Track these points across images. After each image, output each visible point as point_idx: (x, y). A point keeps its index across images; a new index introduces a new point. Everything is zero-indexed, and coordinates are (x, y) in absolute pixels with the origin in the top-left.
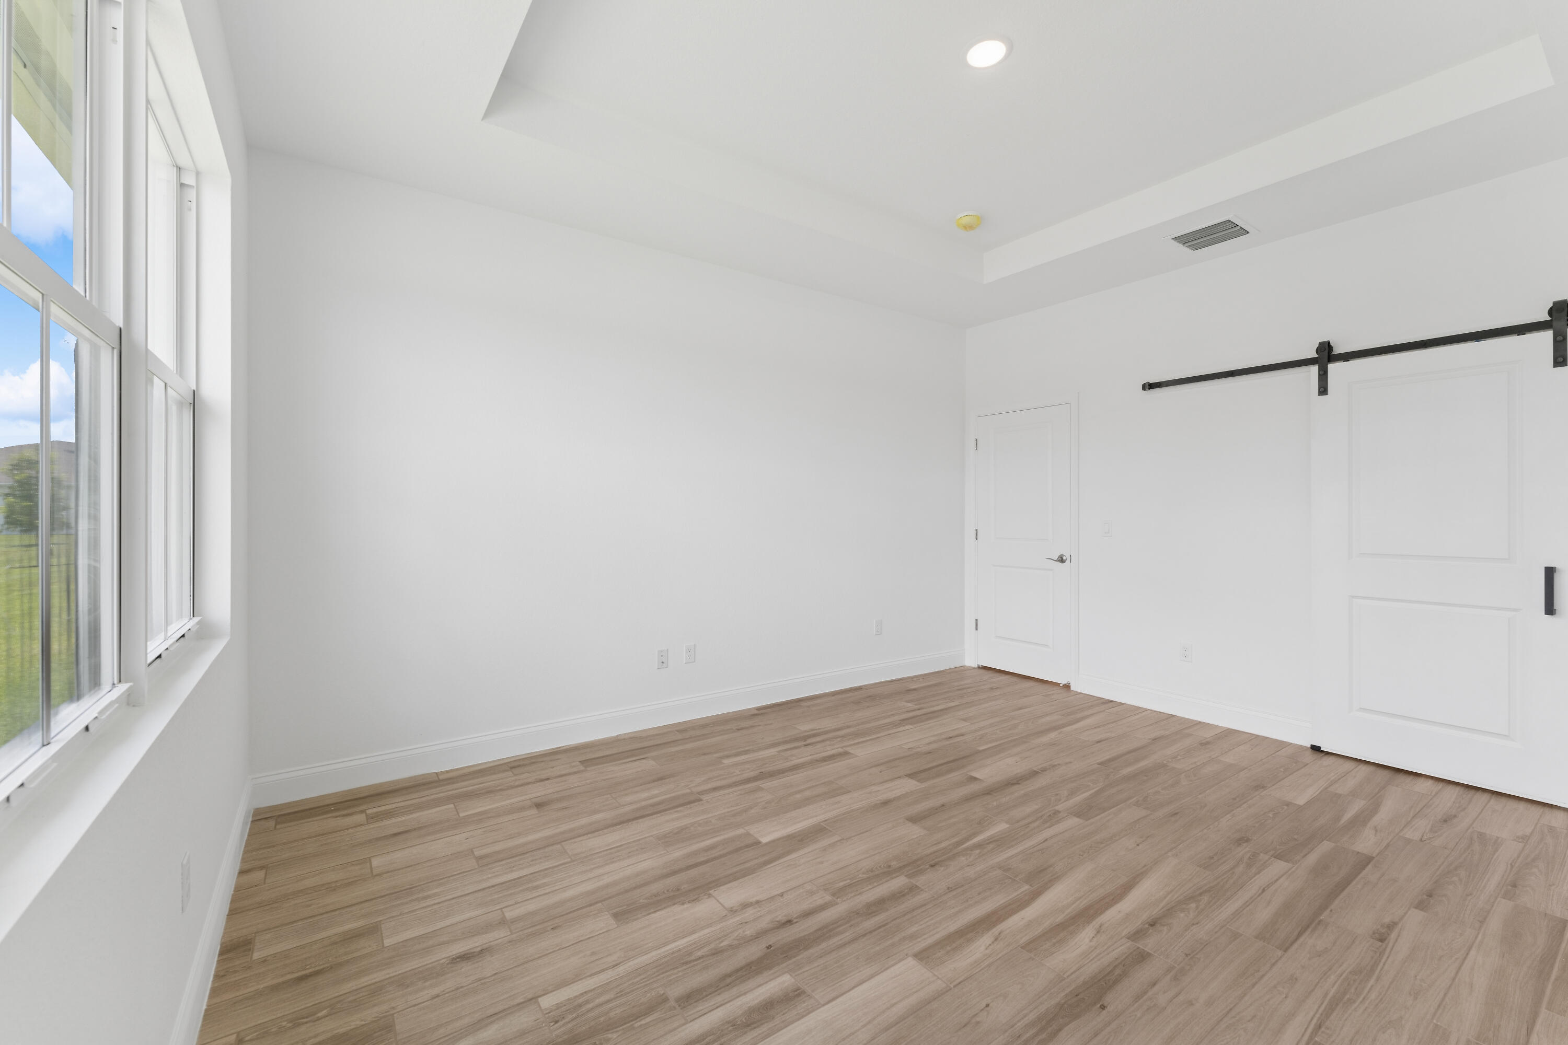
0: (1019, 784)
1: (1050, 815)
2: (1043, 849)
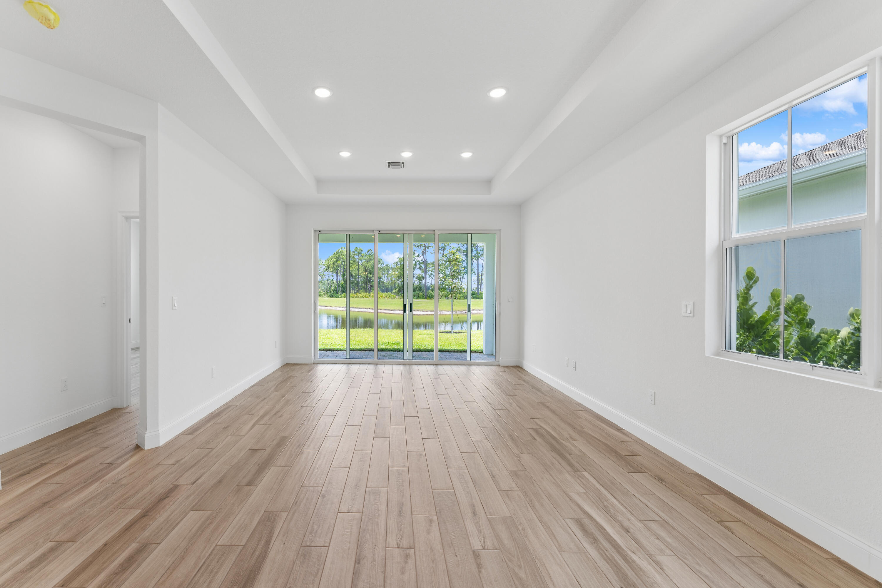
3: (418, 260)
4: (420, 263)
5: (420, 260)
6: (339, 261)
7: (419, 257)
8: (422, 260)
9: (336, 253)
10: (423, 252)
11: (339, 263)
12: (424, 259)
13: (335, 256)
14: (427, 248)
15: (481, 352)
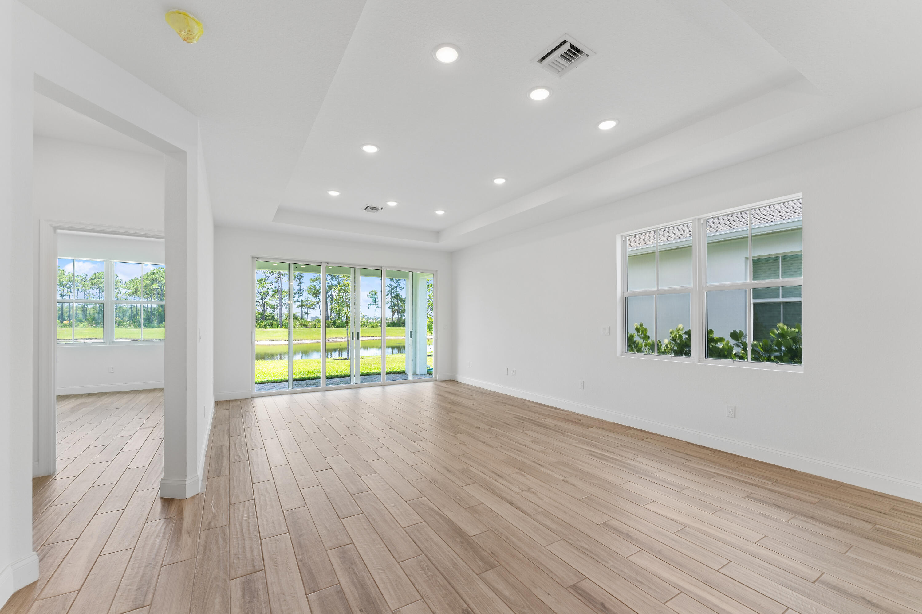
3: (271, 287)
4: (273, 290)
5: (273, 288)
6: (155, 284)
7: (271, 284)
8: (275, 287)
9: (150, 274)
10: (276, 279)
11: (156, 285)
12: (279, 286)
13: (148, 277)
14: (282, 275)
15: (403, 373)
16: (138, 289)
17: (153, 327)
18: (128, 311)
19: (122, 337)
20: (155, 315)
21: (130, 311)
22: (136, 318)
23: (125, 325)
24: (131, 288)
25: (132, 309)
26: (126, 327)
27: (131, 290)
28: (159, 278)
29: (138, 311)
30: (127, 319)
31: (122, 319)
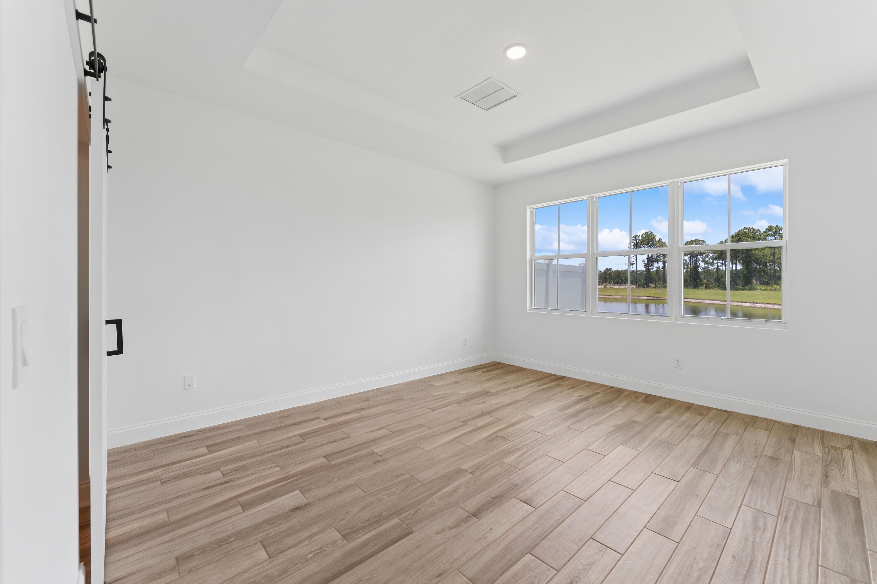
0: (492, 498)
1: (478, 469)
2: (487, 450)
16: (723, 252)
17: (738, 290)
18: (714, 274)
19: (709, 298)
20: (740, 277)
21: (716, 274)
22: (721, 280)
23: (711, 287)
24: (717, 252)
25: (718, 272)
26: (713, 289)
27: (717, 253)
28: (745, 239)
29: (724, 273)
30: (713, 281)
31: (709, 281)
